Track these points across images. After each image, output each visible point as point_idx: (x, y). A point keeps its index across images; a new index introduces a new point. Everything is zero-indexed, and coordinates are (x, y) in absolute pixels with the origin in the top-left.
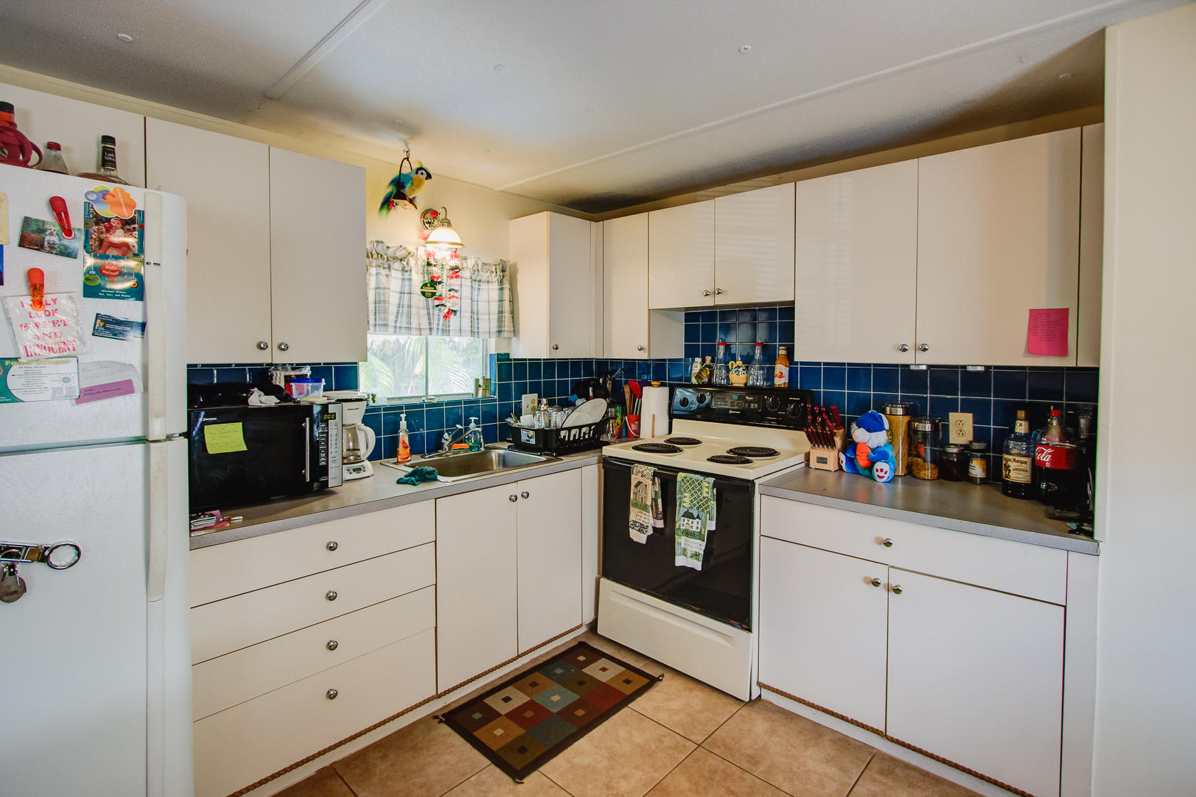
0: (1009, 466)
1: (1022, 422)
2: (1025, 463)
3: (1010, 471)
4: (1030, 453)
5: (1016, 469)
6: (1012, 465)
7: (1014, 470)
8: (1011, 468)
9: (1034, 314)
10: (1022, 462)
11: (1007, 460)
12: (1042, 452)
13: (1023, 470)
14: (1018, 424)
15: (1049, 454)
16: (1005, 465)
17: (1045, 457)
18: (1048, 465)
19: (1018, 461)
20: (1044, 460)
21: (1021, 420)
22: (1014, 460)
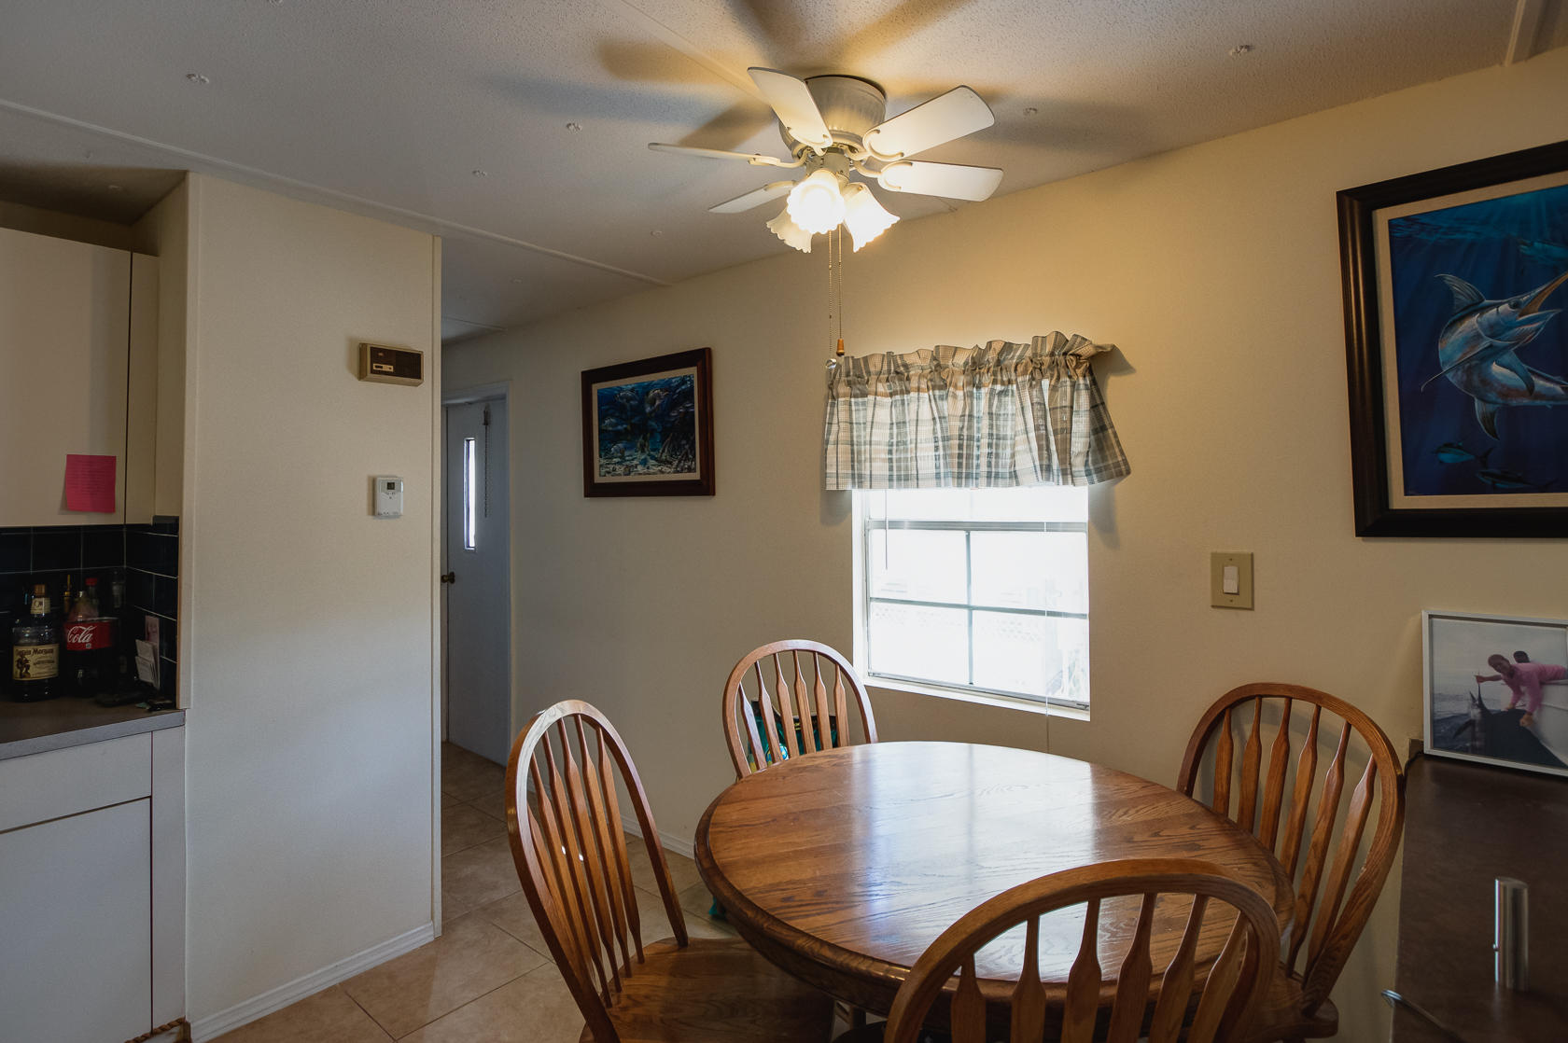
0: (27, 661)
1: (43, 600)
2: (51, 651)
3: (28, 667)
4: (59, 638)
5: (39, 663)
6: (32, 659)
7: (35, 664)
8: (31, 663)
9: (73, 460)
10: (46, 652)
11: (22, 654)
12: (80, 631)
13: (49, 662)
14: (37, 604)
15: (90, 632)
16: (20, 661)
17: (84, 638)
18: (89, 646)
19: (41, 652)
20: (83, 641)
21: (40, 597)
22: (36, 651)
